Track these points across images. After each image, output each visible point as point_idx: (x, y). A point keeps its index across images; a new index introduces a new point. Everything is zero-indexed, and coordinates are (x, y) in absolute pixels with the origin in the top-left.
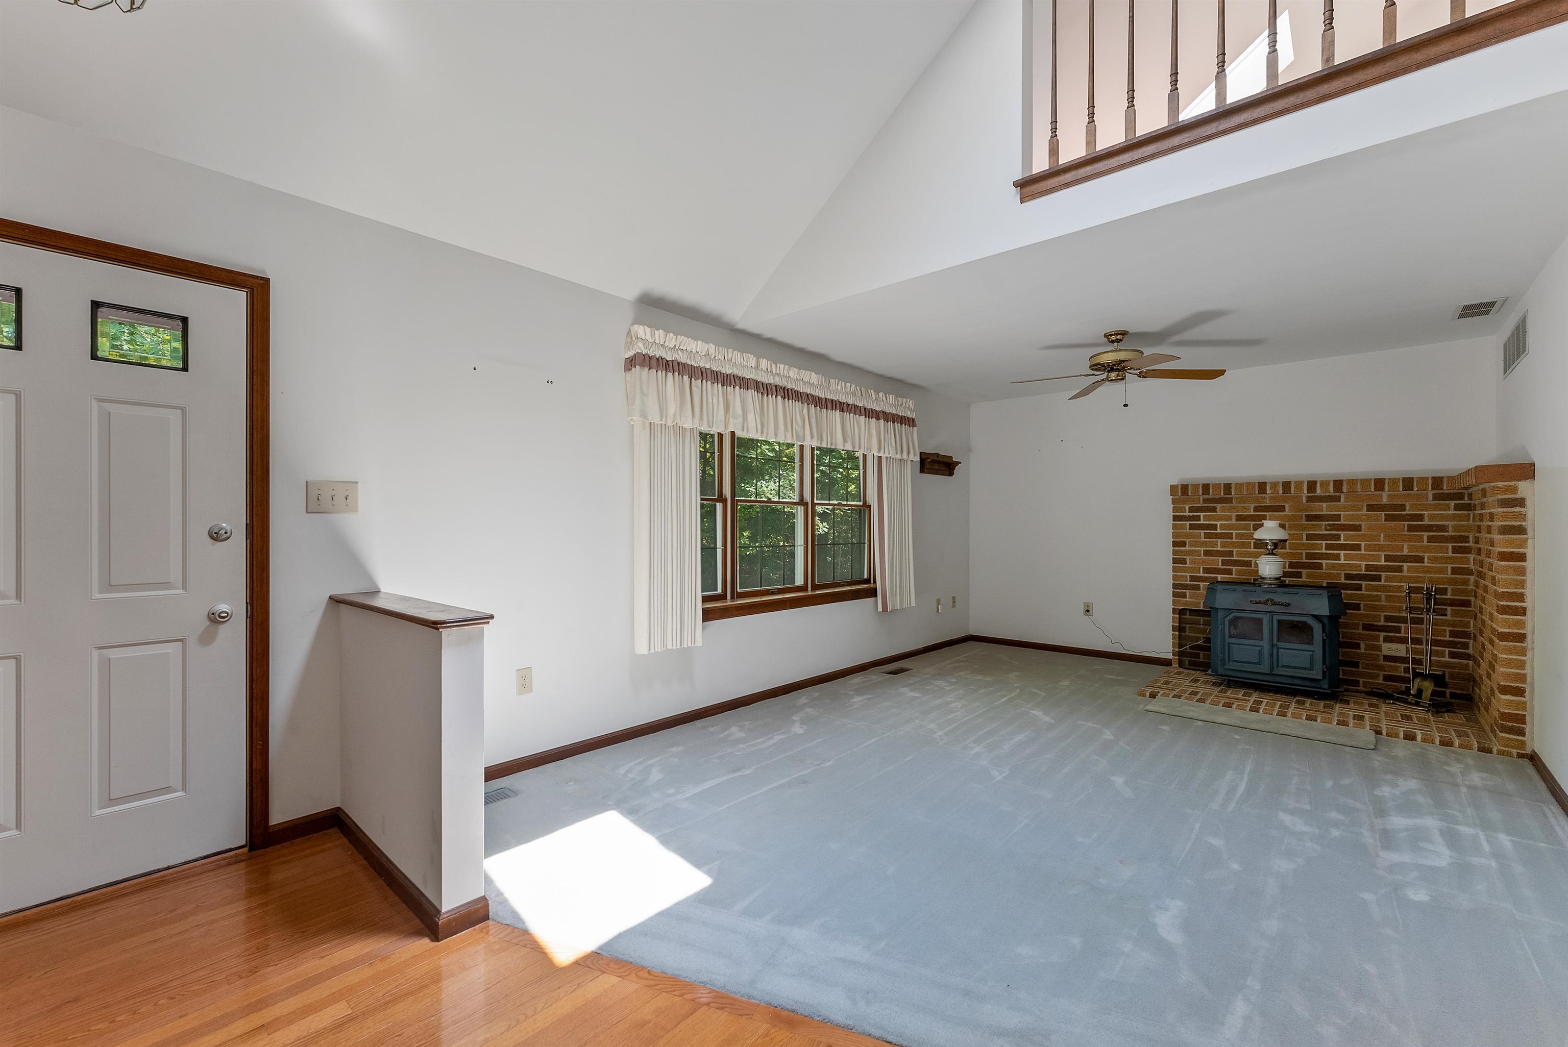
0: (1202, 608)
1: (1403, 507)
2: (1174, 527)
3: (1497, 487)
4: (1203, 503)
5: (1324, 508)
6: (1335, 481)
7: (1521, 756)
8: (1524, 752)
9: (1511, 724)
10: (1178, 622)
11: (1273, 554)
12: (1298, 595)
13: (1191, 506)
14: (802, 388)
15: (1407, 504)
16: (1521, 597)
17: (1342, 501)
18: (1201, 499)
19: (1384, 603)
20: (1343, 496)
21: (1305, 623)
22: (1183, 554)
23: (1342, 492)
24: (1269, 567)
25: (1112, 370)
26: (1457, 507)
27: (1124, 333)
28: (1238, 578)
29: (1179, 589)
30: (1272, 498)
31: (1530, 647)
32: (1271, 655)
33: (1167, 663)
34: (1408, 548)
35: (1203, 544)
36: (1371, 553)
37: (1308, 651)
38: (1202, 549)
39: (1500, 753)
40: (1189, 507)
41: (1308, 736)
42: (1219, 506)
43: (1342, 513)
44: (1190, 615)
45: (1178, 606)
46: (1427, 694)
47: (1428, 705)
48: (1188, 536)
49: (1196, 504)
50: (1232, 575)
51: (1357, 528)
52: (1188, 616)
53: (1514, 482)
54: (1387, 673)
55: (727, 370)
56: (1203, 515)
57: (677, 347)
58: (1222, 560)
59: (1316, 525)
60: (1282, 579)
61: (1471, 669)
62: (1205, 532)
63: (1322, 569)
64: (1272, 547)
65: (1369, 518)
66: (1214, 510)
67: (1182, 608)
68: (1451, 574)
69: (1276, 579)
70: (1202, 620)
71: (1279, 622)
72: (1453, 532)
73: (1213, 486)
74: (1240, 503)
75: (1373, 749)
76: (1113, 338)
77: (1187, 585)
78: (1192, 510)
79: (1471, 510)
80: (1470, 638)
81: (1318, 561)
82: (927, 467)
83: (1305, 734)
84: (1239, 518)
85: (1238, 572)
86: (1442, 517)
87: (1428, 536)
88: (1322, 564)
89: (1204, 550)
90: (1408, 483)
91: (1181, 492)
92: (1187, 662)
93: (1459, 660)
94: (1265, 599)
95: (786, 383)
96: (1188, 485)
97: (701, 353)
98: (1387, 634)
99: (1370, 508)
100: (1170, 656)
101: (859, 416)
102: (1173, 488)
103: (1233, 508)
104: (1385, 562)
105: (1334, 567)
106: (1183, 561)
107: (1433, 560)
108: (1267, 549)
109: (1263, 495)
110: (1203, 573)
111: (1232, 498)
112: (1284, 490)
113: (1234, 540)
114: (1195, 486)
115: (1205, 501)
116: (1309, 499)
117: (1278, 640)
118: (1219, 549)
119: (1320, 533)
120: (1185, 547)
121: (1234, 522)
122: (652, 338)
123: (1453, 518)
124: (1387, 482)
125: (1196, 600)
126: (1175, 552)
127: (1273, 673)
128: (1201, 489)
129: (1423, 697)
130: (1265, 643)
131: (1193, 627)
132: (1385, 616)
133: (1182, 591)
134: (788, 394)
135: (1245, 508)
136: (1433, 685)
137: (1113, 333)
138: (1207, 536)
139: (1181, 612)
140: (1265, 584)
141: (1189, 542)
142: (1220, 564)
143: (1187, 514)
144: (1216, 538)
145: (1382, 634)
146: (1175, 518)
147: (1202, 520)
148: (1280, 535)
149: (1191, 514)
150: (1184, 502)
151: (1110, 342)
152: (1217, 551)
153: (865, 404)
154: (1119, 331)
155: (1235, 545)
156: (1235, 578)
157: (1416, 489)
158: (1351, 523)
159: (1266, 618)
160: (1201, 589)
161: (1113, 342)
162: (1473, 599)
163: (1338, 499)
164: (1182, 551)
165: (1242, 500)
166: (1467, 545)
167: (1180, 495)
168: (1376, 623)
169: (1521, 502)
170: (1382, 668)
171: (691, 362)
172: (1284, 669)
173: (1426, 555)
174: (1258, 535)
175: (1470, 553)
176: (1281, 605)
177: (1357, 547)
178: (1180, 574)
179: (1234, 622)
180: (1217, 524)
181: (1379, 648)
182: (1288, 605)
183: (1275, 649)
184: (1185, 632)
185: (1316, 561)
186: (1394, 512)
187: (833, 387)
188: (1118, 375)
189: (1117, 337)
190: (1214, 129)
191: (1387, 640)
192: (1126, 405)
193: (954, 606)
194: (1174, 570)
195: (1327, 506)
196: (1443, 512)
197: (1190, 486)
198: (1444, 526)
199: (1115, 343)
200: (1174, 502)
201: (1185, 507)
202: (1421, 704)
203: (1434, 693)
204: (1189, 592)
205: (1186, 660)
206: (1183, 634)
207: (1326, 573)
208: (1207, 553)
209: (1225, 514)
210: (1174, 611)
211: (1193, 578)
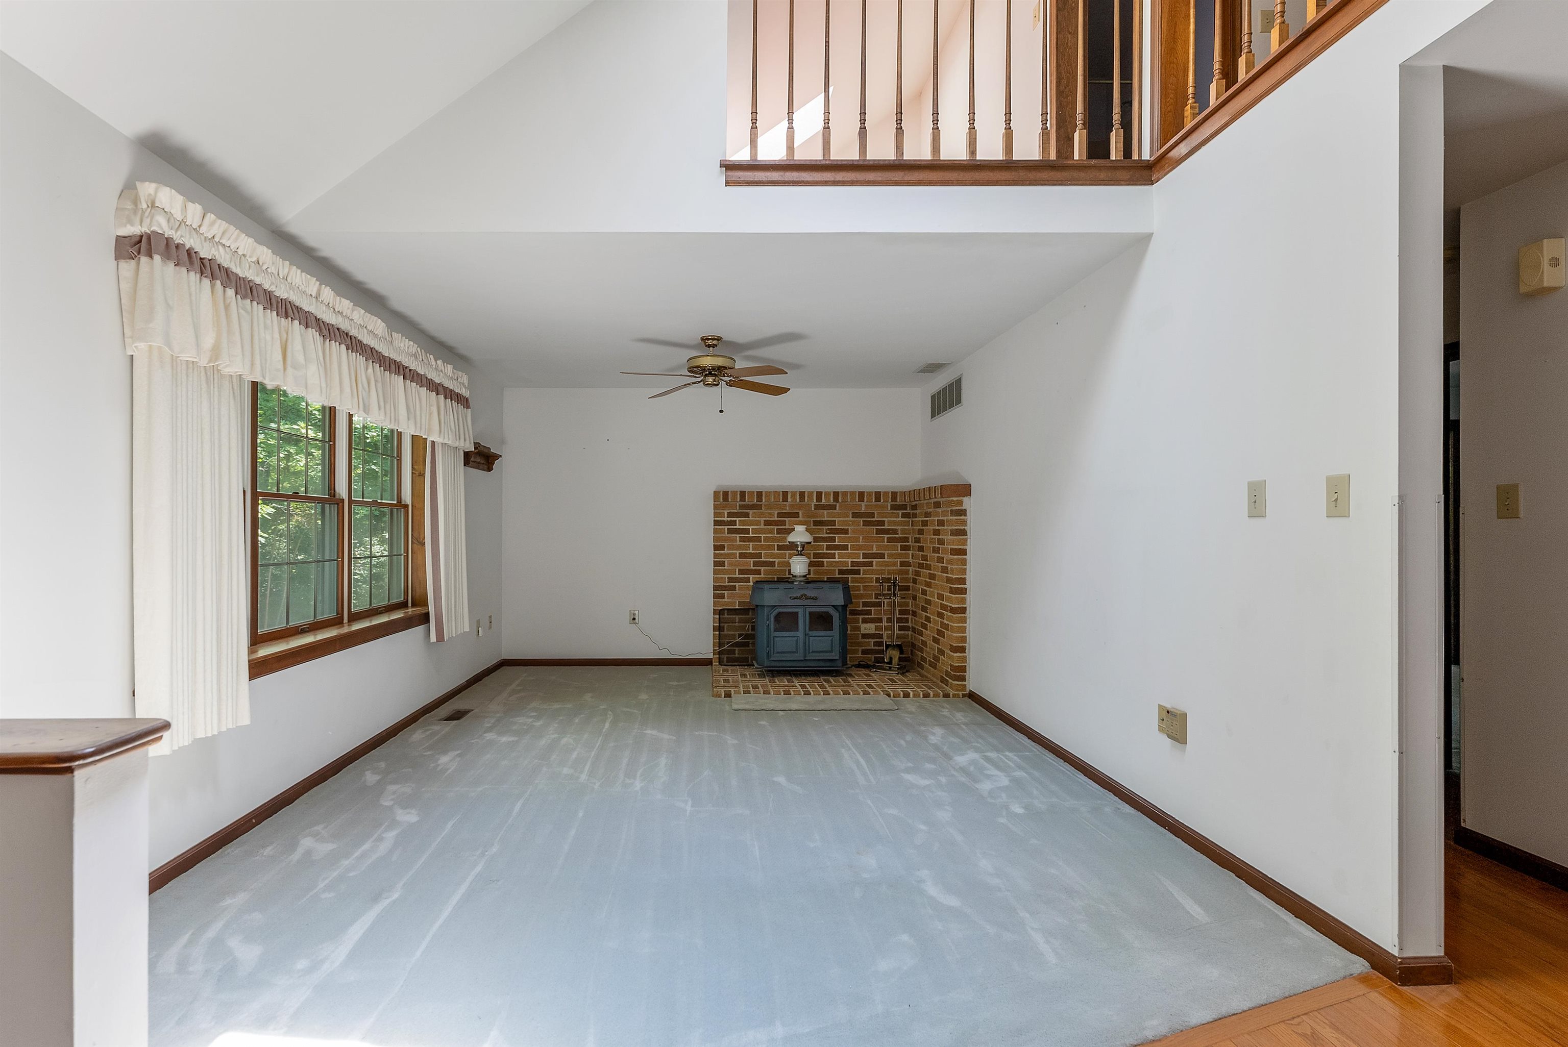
0: (737, 607)
1: (872, 515)
2: (715, 531)
3: (953, 500)
4: (739, 509)
5: (825, 515)
6: (834, 492)
7: (964, 696)
8: (965, 693)
9: (959, 674)
10: (718, 622)
11: (801, 555)
12: (823, 589)
13: (729, 511)
14: (367, 340)
15: (876, 512)
16: (963, 581)
17: (837, 509)
18: (738, 505)
19: (862, 592)
20: (838, 505)
21: (827, 613)
22: (722, 557)
23: (838, 502)
24: (799, 566)
25: (710, 374)
26: (904, 516)
27: (719, 339)
28: (766, 577)
29: (719, 590)
30: (791, 506)
31: (968, 616)
32: (805, 643)
33: (707, 662)
34: (876, 548)
35: (739, 547)
36: (854, 552)
37: (829, 636)
38: (738, 552)
39: (954, 696)
40: (728, 513)
41: (857, 707)
42: (751, 512)
43: (837, 519)
44: (728, 615)
45: (718, 607)
46: (895, 660)
47: (896, 669)
48: (726, 540)
49: (734, 510)
50: (761, 575)
51: (845, 532)
52: (726, 616)
53: (961, 498)
54: (863, 648)
55: (282, 292)
56: (739, 520)
57: (217, 239)
58: (753, 561)
59: (820, 529)
60: (807, 576)
61: (910, 638)
62: (740, 536)
63: (824, 567)
64: (801, 549)
65: (853, 522)
66: (747, 515)
67: (721, 608)
68: (900, 566)
69: (805, 576)
70: (737, 619)
71: (810, 613)
72: (901, 534)
73: (748, 494)
74: (768, 509)
75: (897, 709)
76: (710, 342)
77: (726, 586)
78: (729, 515)
79: (910, 518)
80: (910, 615)
81: (822, 560)
82: (472, 459)
83: (854, 706)
84: (767, 523)
85: (766, 572)
86: (895, 523)
87: (887, 538)
88: (823, 562)
89: (739, 553)
90: (878, 495)
91: (723, 497)
92: (725, 659)
93: (903, 632)
94: (800, 595)
95: (350, 328)
96: (728, 492)
97: (250, 257)
98: (864, 616)
99: (855, 515)
100: (711, 656)
101: (420, 387)
102: (716, 494)
103: (762, 514)
104: (863, 558)
105: (831, 564)
106: (722, 564)
107: (890, 556)
108: (797, 550)
109: (785, 503)
110: (739, 574)
111: (762, 505)
112: (800, 498)
113: (762, 543)
114: (734, 493)
115: (741, 507)
116: (817, 507)
117: (810, 630)
118: (751, 551)
119: (823, 536)
120: (724, 550)
121: (762, 526)
122: (182, 215)
123: (901, 523)
124: (865, 494)
125: (733, 601)
126: (715, 556)
127: (806, 659)
128: (738, 496)
129: (893, 664)
130: (800, 634)
131: (731, 626)
132: (863, 602)
133: (722, 592)
134: (354, 345)
135: (770, 514)
136: (898, 653)
137: (710, 337)
138: (742, 539)
139: (720, 612)
140: (797, 581)
141: (727, 545)
142: (752, 565)
143: (726, 519)
144: (749, 542)
145: (861, 617)
146: (716, 523)
147: (737, 525)
148: (807, 538)
149: (729, 519)
150: (724, 508)
151: (706, 346)
152: (750, 553)
153: (426, 373)
154: (717, 336)
155: (764, 547)
156: (763, 578)
157: (882, 501)
158: (842, 527)
159: (800, 611)
160: (737, 589)
161: (709, 346)
162: (911, 584)
163: (834, 507)
164: (722, 554)
165: (769, 507)
166: (908, 544)
167: (721, 500)
168: (857, 609)
169: (963, 512)
170: (859, 644)
171: (236, 269)
172: (814, 654)
173: (886, 552)
174: (792, 538)
175: (909, 550)
176: (811, 599)
177: (845, 548)
178: (720, 576)
179: (778, 617)
180: (749, 529)
181: (859, 629)
182: (815, 599)
183: (807, 638)
184: (723, 631)
185: (820, 560)
186: (868, 519)
187: (396, 343)
188: (714, 381)
189: (710, 343)
190: (900, 177)
191: (865, 621)
192: (721, 411)
193: (490, 627)
194: (715, 572)
195: (827, 513)
196: (895, 519)
197: (730, 492)
198: (896, 529)
199: (711, 348)
200: (715, 507)
201: (724, 513)
202: (892, 669)
203: (900, 659)
204: (728, 593)
205: (725, 657)
206: (722, 633)
207: (826, 570)
208: (742, 556)
209: (755, 519)
210: (715, 612)
211: (731, 580)
